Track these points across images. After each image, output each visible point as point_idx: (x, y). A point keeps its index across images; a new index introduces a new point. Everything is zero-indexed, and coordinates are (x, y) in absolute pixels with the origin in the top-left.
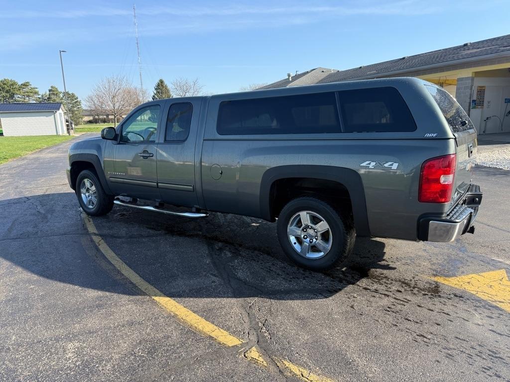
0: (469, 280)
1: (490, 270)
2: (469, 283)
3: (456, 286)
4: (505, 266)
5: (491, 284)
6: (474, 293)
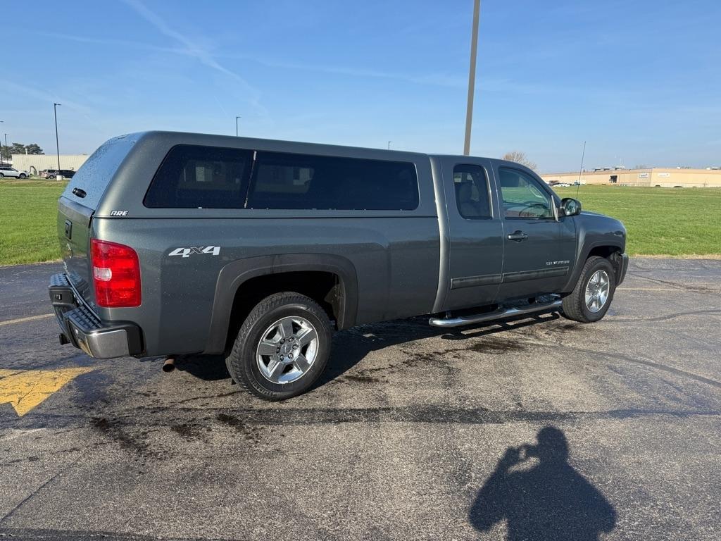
0: (57, 381)
1: (39, 407)
2: (55, 379)
3: (65, 370)
4: (20, 423)
5: (31, 387)
6: (42, 372)
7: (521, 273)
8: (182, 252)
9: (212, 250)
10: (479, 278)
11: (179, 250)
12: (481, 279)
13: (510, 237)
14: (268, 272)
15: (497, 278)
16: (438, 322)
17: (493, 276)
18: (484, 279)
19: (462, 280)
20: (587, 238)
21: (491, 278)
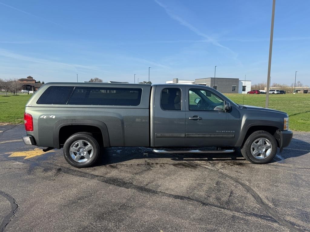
7: (198, 134)
8: (44, 117)
9: (53, 116)
10: (172, 134)
11: (43, 116)
12: (173, 135)
13: (190, 118)
14: (70, 125)
15: (183, 135)
16: (156, 151)
17: (180, 134)
18: (174, 135)
19: (162, 134)
20: (247, 121)
21: (179, 135)
